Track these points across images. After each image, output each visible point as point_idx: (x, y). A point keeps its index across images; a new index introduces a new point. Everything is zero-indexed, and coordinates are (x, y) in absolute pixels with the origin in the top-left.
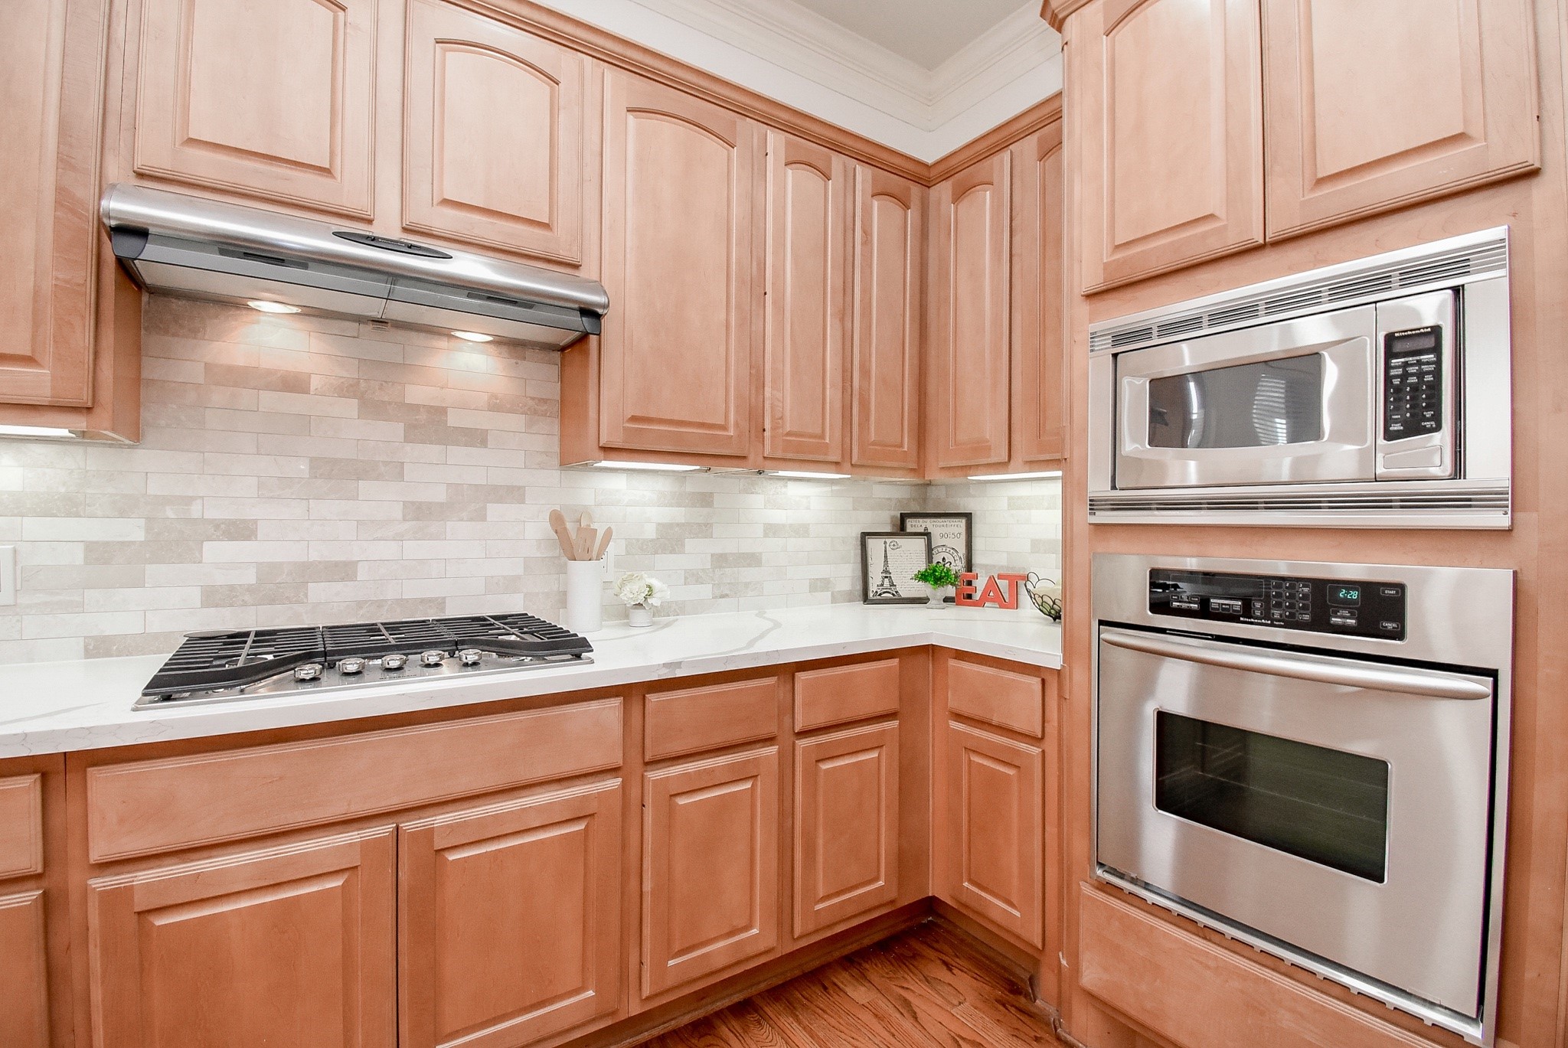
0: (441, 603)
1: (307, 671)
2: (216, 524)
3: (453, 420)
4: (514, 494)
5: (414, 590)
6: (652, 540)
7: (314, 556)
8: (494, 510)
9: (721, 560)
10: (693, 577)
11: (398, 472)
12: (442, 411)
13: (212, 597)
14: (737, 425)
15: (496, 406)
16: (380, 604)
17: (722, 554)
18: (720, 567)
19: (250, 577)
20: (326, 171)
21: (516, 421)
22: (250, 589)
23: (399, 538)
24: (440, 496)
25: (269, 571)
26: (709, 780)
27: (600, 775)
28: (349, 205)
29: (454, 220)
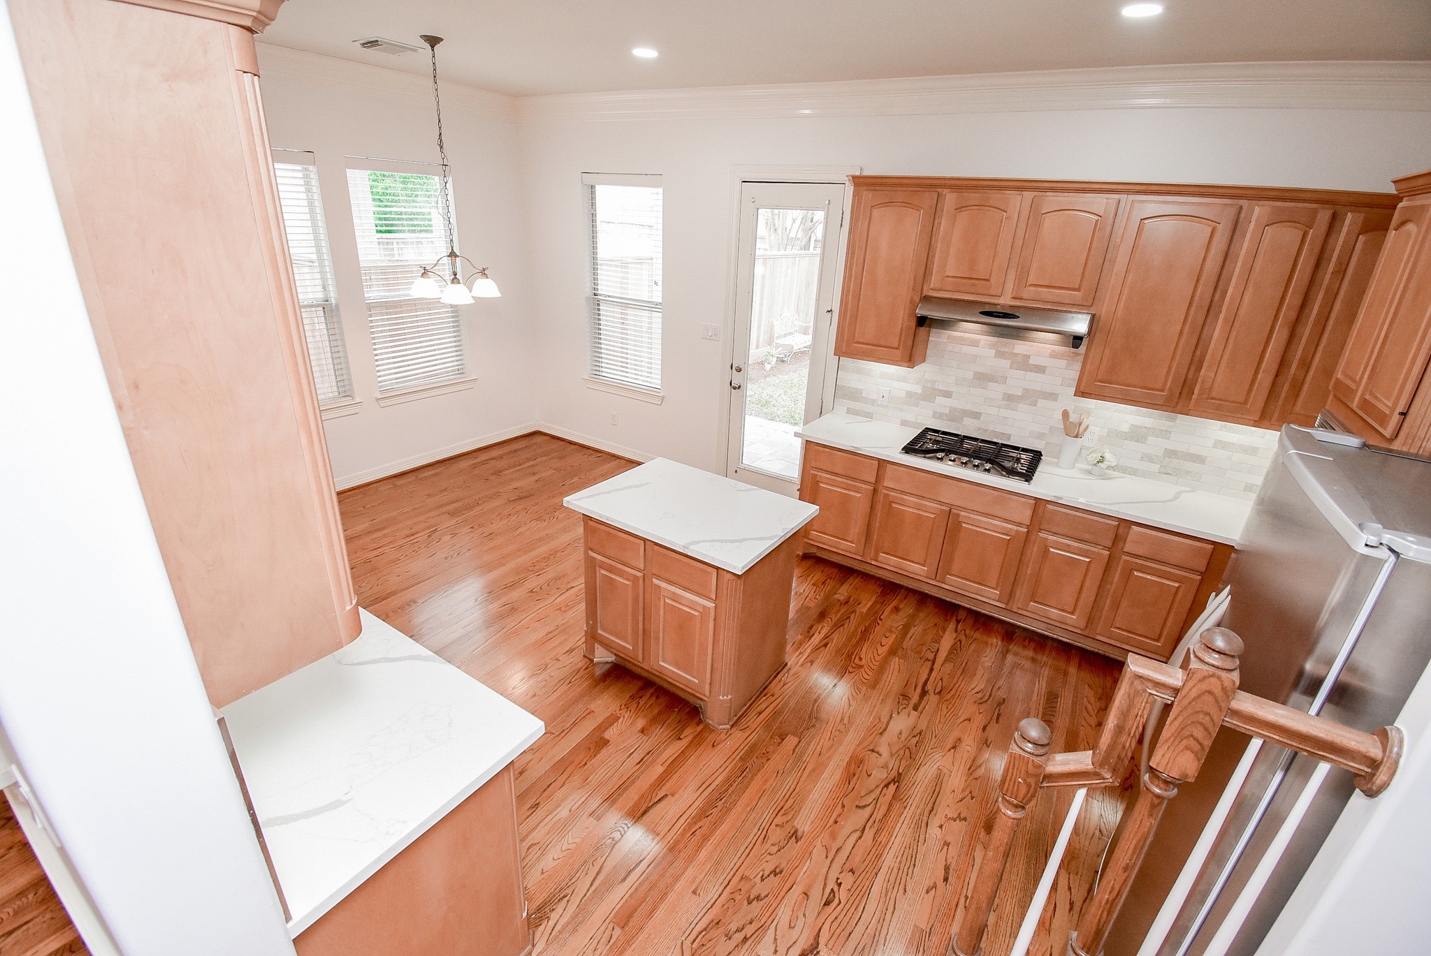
0: (1009, 437)
1: (940, 455)
2: (941, 391)
3: (1032, 361)
4: (1052, 396)
5: (999, 429)
6: (1125, 432)
7: (968, 408)
8: (1041, 402)
9: (1171, 453)
10: (1150, 458)
11: (1004, 380)
13: (937, 415)
16: (986, 431)
17: (1173, 450)
18: (1170, 457)
19: (947, 411)
20: (988, 280)
21: (1063, 363)
22: (946, 414)
23: (999, 407)
24: (1019, 392)
25: (953, 410)
26: (1067, 548)
27: (1019, 524)
28: (993, 293)
29: (1032, 292)
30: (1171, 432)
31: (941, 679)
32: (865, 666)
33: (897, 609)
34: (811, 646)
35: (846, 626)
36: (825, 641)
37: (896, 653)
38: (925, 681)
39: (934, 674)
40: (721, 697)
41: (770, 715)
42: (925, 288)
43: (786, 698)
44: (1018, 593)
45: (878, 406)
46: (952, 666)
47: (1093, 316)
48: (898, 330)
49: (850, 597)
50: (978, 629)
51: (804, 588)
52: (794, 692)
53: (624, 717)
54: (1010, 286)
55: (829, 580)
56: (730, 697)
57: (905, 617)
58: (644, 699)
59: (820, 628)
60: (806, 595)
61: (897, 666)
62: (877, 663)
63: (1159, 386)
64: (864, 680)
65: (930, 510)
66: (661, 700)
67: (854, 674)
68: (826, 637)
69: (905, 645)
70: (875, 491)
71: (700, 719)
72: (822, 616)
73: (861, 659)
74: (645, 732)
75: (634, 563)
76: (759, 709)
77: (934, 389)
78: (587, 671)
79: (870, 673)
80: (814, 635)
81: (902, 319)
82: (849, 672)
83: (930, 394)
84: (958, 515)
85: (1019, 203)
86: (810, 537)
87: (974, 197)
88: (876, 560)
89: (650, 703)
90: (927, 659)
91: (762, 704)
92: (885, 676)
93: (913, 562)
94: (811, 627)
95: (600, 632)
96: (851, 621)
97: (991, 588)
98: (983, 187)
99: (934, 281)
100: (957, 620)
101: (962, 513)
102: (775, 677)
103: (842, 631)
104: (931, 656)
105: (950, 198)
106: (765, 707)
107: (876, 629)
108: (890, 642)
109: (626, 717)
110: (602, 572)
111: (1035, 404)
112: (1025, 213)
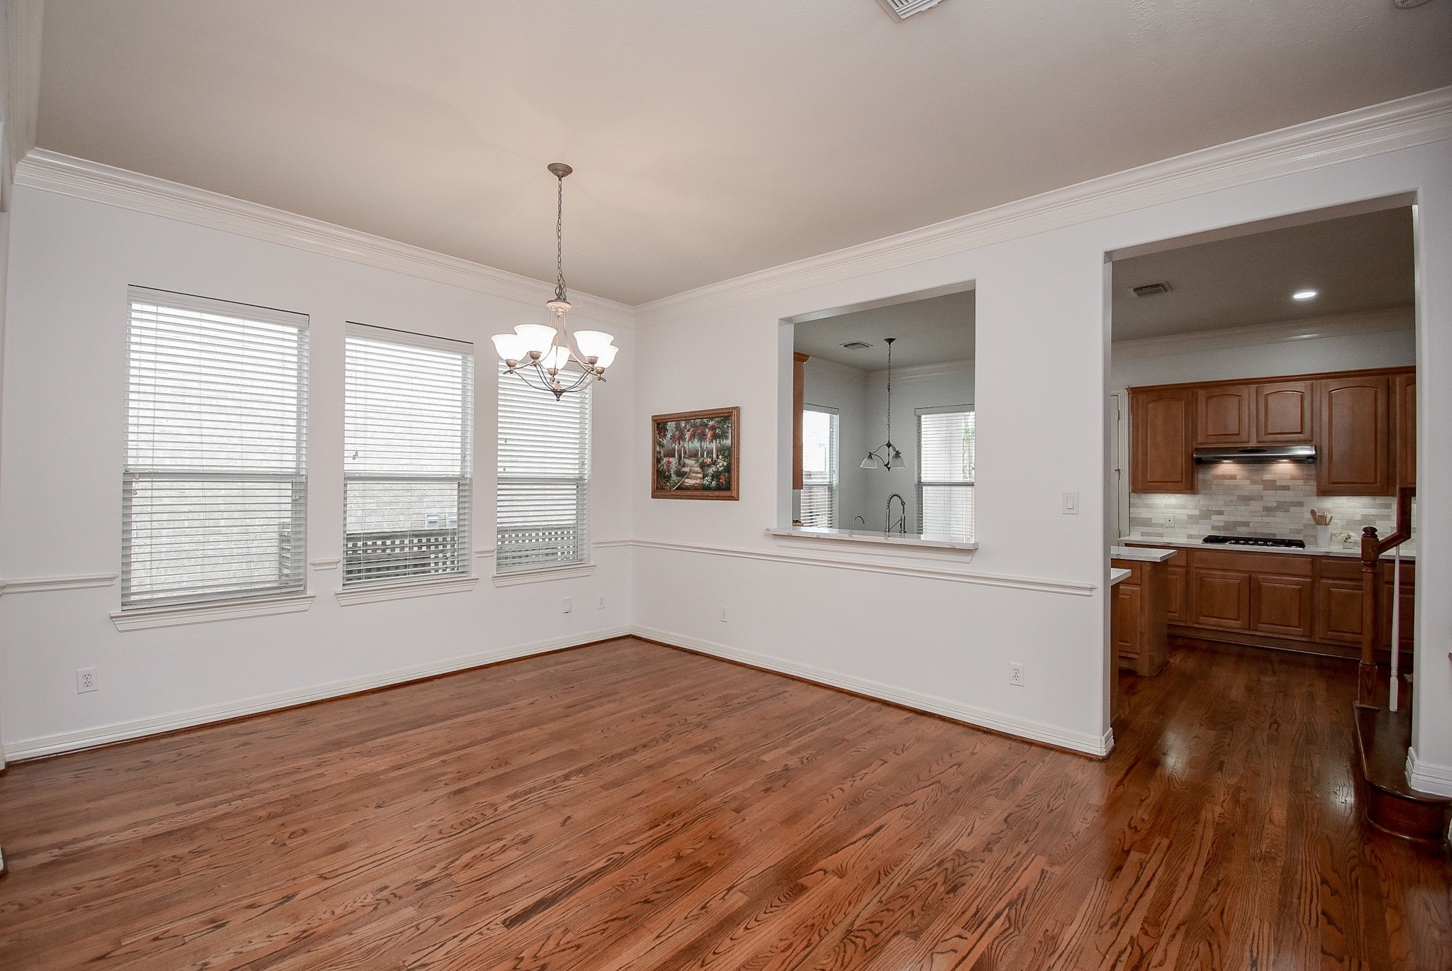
0: (1275, 535)
2: (1215, 511)
3: (1279, 483)
4: (1300, 504)
5: (1266, 531)
7: (1239, 520)
8: (1292, 509)
11: (1261, 498)
12: (1275, 481)
13: (1214, 528)
14: (1381, 482)
15: (1293, 478)
19: (1222, 524)
20: (1238, 434)
21: (1302, 484)
23: (1261, 516)
24: (1274, 504)
25: (1226, 523)
26: (1344, 587)
27: (1305, 576)
28: (1243, 440)
29: (1270, 437)
30: (1390, 516)
42: (1194, 444)
44: (1317, 628)
45: (1167, 527)
47: (1315, 446)
48: (1180, 471)
54: (1254, 436)
63: (1373, 481)
65: (1235, 578)
70: (1187, 573)
77: (1210, 510)
81: (1181, 462)
83: (1206, 515)
84: (1257, 579)
85: (1249, 392)
87: (1217, 391)
88: (1197, 623)
93: (1228, 619)
97: (1294, 627)
98: (1222, 385)
99: (1201, 439)
101: (1259, 576)
105: (1202, 394)
111: (1288, 511)
112: (1253, 396)
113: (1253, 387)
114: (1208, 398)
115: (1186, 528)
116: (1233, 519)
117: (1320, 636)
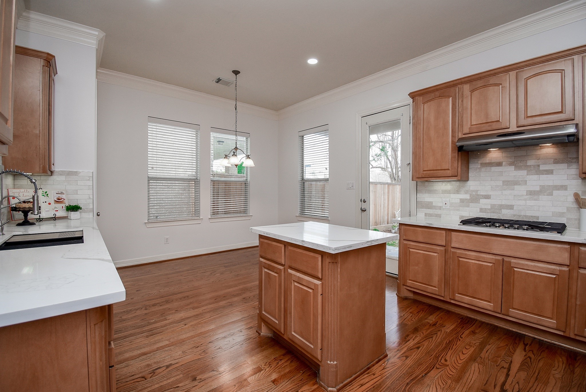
1: (488, 224)
4: (564, 188)
5: (529, 213)
7: (503, 203)
8: (556, 192)
12: (538, 166)
13: (482, 210)
15: (556, 162)
20: (499, 121)
21: (564, 166)
22: (489, 209)
24: (538, 189)
25: (493, 206)
27: (561, 265)
28: (503, 126)
29: (530, 121)
31: (518, 383)
32: (450, 366)
33: (474, 333)
34: (407, 347)
35: (434, 338)
36: (417, 346)
37: (475, 360)
38: (503, 382)
39: (510, 379)
40: (329, 362)
41: (370, 388)
43: (384, 378)
46: (526, 374)
47: (577, 125)
49: (437, 322)
50: (544, 351)
51: (404, 313)
52: (391, 375)
53: (265, 370)
54: (514, 121)
55: (422, 311)
56: (335, 363)
57: (481, 338)
58: (283, 361)
59: (414, 337)
60: (405, 317)
61: (477, 369)
62: (459, 365)
64: (449, 375)
65: (487, 260)
66: (293, 364)
67: (440, 370)
68: (418, 343)
69: (482, 355)
71: (316, 381)
72: (416, 330)
73: (446, 360)
74: (275, 383)
75: (279, 260)
76: (362, 382)
77: (478, 195)
78: (255, 340)
79: (454, 371)
80: (409, 340)
82: (437, 368)
83: (475, 198)
85: (508, 78)
86: (408, 285)
88: (454, 299)
89: (285, 364)
90: (503, 367)
91: (365, 378)
92: (467, 375)
93: (481, 299)
94: (408, 336)
95: (263, 312)
96: (438, 336)
97: (549, 318)
99: (465, 129)
100: (524, 344)
101: (512, 261)
102: (377, 362)
103: (430, 341)
104: (506, 366)
105: (467, 88)
106: (366, 382)
107: (458, 343)
108: (470, 352)
109: (267, 370)
110: (266, 270)
111: (551, 194)
112: (513, 83)
113: (513, 74)
114: (472, 91)
115: (458, 210)
116: (499, 202)
117: (576, 333)
